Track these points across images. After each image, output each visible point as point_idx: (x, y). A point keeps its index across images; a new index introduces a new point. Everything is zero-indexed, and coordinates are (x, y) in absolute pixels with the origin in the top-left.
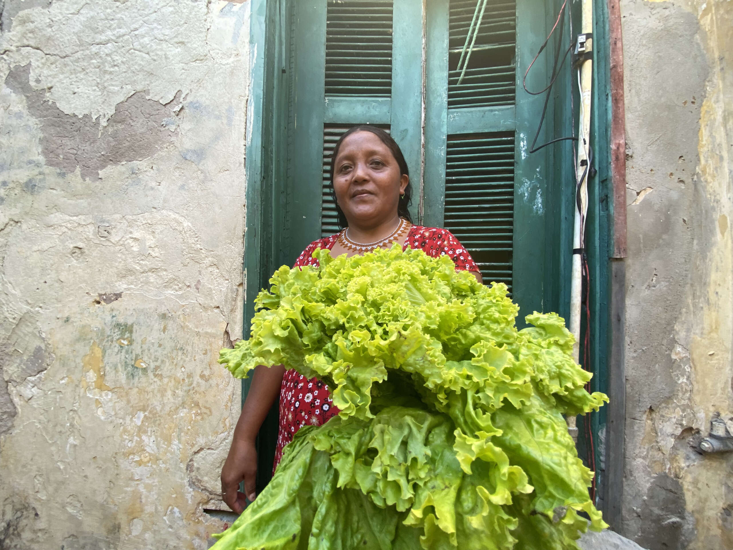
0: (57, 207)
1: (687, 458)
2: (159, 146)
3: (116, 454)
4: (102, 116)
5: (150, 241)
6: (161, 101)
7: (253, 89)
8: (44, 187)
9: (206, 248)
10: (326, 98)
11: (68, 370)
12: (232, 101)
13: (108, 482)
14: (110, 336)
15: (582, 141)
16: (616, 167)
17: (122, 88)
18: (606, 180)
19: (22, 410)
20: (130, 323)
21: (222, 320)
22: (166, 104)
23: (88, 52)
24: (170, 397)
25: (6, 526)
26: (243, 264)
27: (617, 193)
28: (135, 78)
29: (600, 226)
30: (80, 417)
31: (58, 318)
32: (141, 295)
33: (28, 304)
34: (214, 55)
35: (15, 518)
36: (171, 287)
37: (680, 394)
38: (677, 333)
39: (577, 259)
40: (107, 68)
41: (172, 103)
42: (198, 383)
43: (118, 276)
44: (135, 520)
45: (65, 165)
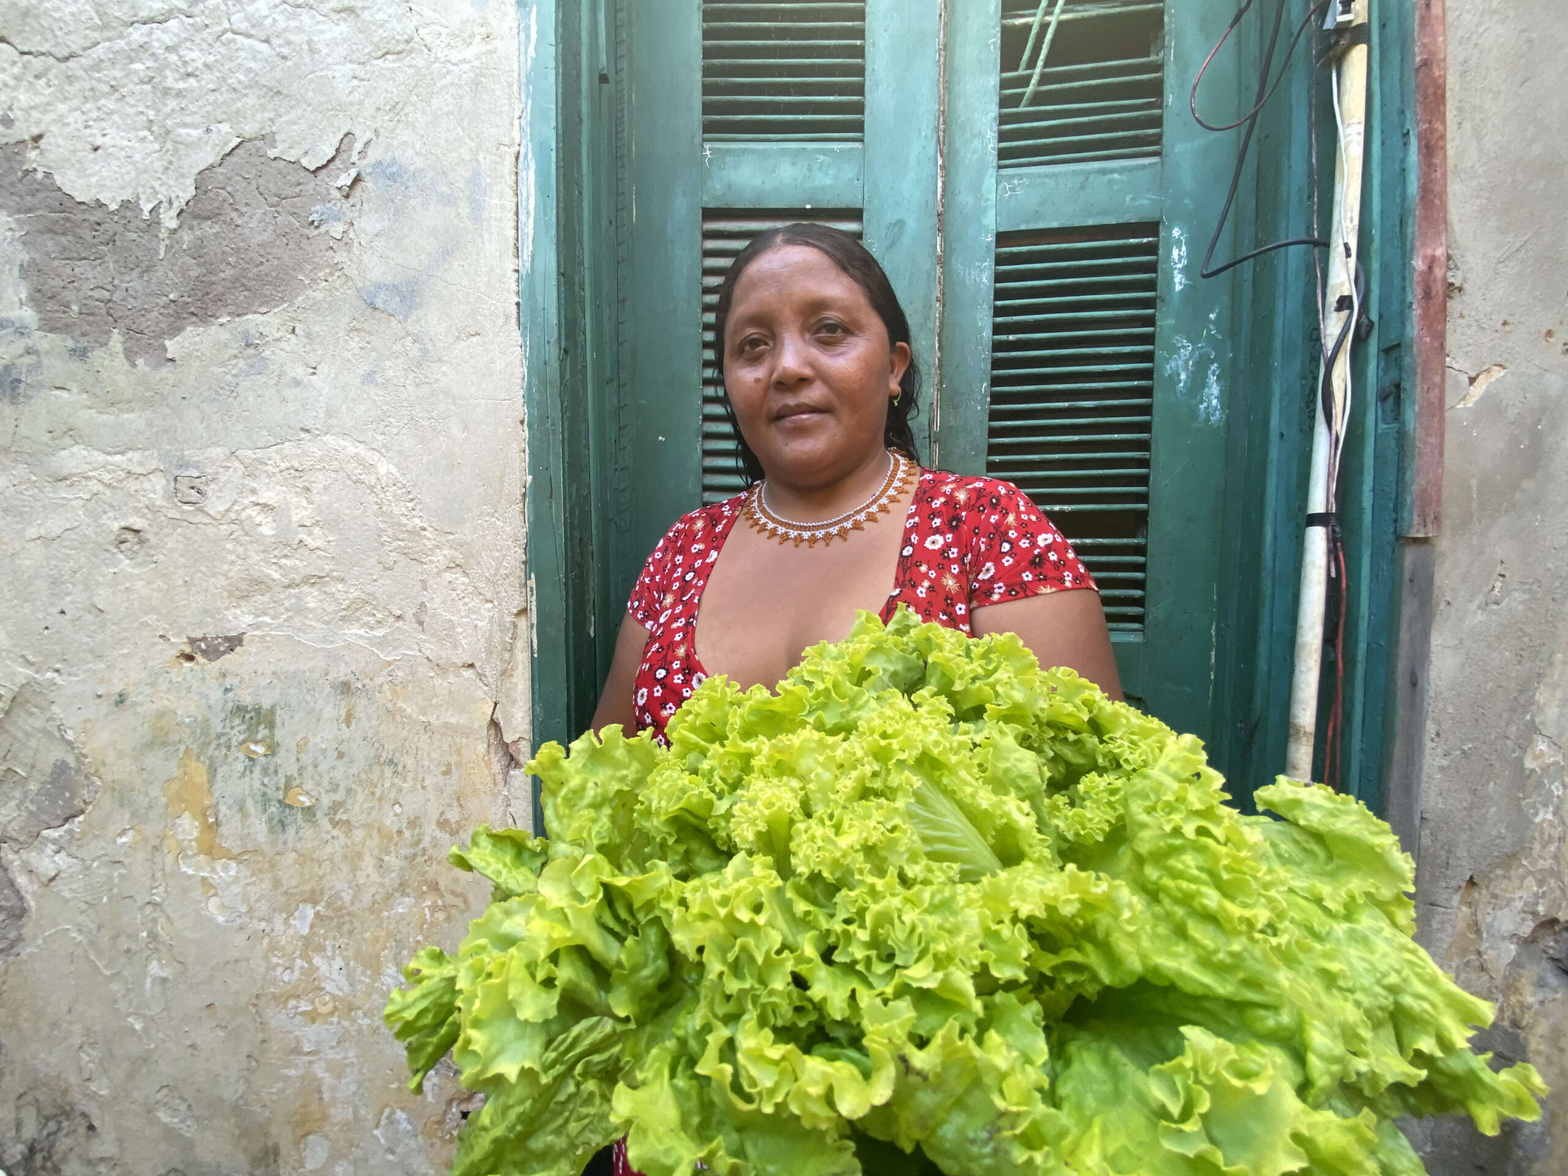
0: (72, 433)
1: (1541, 984)
2: (306, 276)
3: (257, 996)
4: (165, 205)
5: (301, 512)
6: (304, 162)
7: (532, 124)
8: (40, 386)
9: (435, 525)
10: (707, 146)
11: (134, 815)
12: (481, 157)
13: (243, 1057)
14: (223, 734)
15: (1341, 249)
16: (1424, 316)
17: (208, 130)
18: (1399, 345)
19: (37, 902)
20: (266, 705)
21: (482, 695)
22: (318, 169)
23: (121, 43)
24: (370, 870)
25: (26, 1151)
26: (525, 563)
27: (1423, 379)
28: (239, 105)
29: (1375, 458)
30: (168, 918)
31: (100, 696)
32: (289, 637)
33: (29, 663)
34: (428, 39)
35: (45, 1133)
36: (358, 620)
37: (1537, 846)
38: (1541, 709)
39: (1317, 539)
40: (170, 82)
41: (331, 166)
42: (434, 838)
43: (231, 594)
44: (311, 1137)
45: (86, 328)
